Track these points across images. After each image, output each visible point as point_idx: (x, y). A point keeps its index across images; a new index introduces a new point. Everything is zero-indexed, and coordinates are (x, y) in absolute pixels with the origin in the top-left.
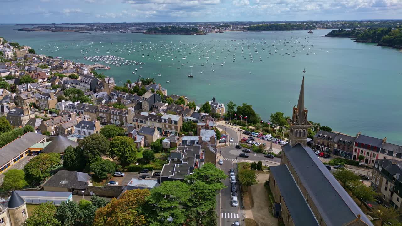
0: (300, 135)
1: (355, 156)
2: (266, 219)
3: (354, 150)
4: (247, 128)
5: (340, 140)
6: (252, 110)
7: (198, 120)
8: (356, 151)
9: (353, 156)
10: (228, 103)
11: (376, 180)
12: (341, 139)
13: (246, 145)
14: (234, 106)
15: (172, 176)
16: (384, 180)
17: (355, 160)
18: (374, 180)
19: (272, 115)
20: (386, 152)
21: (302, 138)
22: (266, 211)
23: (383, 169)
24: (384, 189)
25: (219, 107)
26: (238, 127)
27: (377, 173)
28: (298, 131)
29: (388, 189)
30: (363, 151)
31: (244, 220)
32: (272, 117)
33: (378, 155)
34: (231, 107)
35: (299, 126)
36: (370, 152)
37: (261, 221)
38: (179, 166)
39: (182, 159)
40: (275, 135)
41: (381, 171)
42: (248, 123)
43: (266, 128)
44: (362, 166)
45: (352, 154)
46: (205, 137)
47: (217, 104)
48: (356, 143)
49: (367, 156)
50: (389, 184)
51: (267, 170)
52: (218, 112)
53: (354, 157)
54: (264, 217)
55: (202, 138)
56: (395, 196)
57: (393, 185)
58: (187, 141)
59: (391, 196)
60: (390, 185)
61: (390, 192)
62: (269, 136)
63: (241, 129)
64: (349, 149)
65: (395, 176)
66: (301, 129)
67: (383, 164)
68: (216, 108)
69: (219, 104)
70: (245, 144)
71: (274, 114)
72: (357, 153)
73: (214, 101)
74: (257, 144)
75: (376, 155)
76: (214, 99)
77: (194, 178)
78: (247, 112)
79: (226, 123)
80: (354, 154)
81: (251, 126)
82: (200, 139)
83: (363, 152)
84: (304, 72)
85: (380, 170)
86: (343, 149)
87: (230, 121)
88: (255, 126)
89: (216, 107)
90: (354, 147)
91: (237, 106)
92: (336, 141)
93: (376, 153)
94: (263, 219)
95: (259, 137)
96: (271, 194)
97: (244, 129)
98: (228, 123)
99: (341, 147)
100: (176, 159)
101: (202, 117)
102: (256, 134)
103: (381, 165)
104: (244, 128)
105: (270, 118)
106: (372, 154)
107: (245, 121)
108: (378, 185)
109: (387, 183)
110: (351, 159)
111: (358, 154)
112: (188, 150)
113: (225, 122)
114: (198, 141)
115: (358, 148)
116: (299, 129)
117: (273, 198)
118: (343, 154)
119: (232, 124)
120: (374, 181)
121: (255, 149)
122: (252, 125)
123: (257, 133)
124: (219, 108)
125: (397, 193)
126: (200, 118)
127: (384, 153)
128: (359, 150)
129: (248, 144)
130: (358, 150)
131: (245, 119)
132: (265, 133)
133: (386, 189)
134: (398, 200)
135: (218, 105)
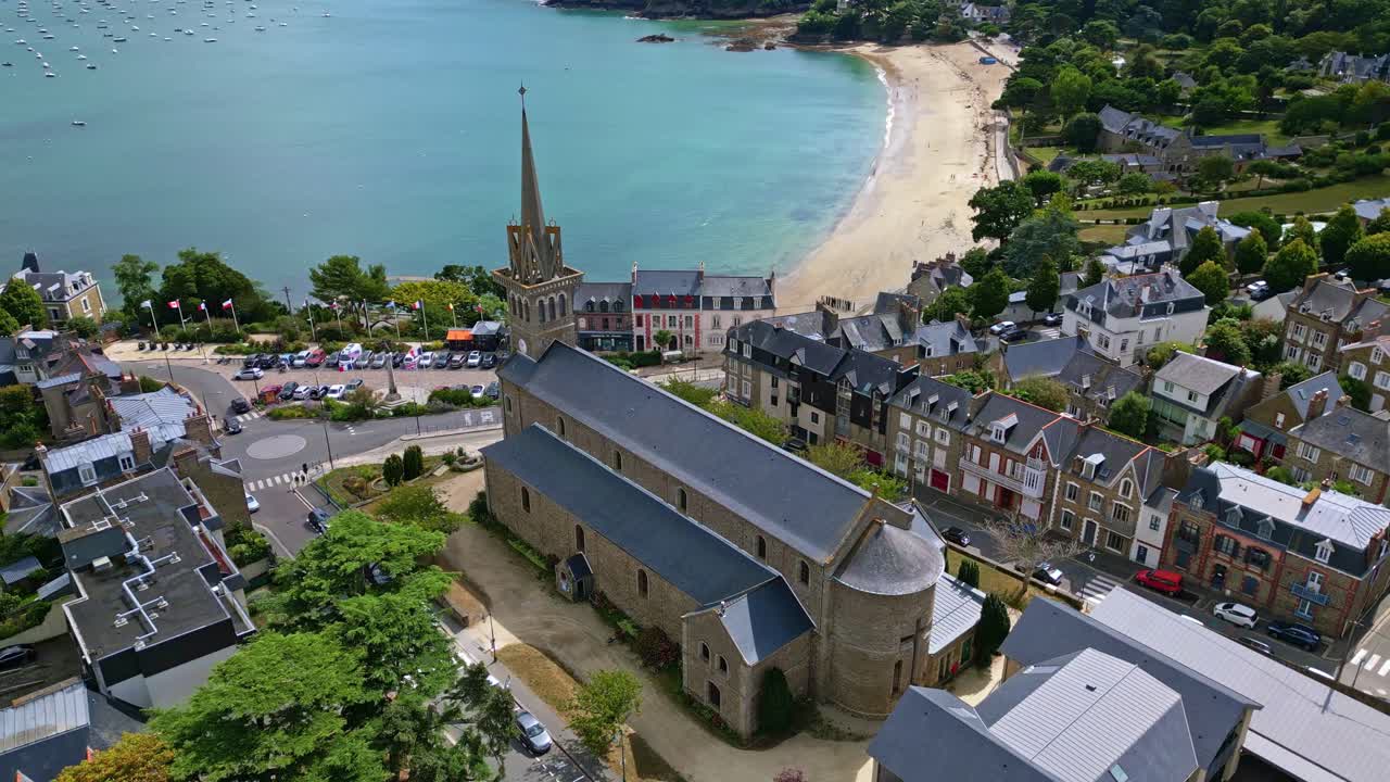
0: (553, 316)
1: (640, 339)
2: (555, 619)
3: (635, 323)
4: (246, 345)
5: (590, 303)
6: (230, 270)
7: (17, 370)
8: (640, 324)
9: (635, 338)
10: (117, 264)
11: (739, 385)
12: (593, 299)
13: (294, 407)
14: (147, 269)
15: (150, 638)
16: (766, 379)
17: (643, 349)
18: (733, 387)
19: (314, 272)
20: (717, 304)
21: (552, 324)
22: (537, 598)
23: (754, 350)
24: (770, 401)
25: (76, 287)
26: (209, 351)
27: (740, 367)
28: (546, 303)
29: (782, 400)
30: (659, 317)
31: (496, 659)
32: (315, 278)
33: (697, 317)
34: (134, 275)
35: (544, 286)
36: (676, 313)
37: (548, 633)
38: (146, 580)
39: (136, 551)
40: (374, 342)
41: (749, 357)
42: (241, 323)
43: (325, 325)
44: (670, 362)
45: (633, 336)
46: (156, 428)
47: (61, 279)
48: (637, 299)
49: (673, 329)
50: (782, 383)
51: (445, 468)
52: (78, 315)
53: (638, 341)
54: (546, 618)
55: (146, 434)
56: (806, 411)
57: (795, 384)
58: (75, 470)
59: (794, 413)
60: (785, 386)
61: (789, 405)
62: (353, 348)
63: (226, 357)
64: (619, 321)
65: (794, 360)
66: (551, 295)
67: (751, 337)
68: (62, 296)
69: (69, 280)
70: (284, 405)
71: (320, 267)
72: (644, 327)
73: (35, 269)
74: (334, 392)
75: (694, 319)
76: (30, 261)
77: (320, 594)
78: (216, 283)
79: (141, 347)
80: (638, 331)
81: (256, 332)
82: (140, 440)
83: (659, 322)
84: (522, 91)
85: (747, 355)
86: (606, 327)
87: (158, 335)
88: (272, 329)
89: (62, 292)
90: (635, 312)
91: (162, 269)
92: (580, 309)
93: (691, 313)
94: (548, 625)
95: (316, 366)
96: (515, 538)
97: (239, 352)
98: (153, 348)
99: (598, 321)
100: (105, 560)
101: (33, 352)
102: (300, 358)
103: (748, 342)
104: (234, 346)
105: (311, 287)
106: (667, 319)
107: (230, 320)
108: (748, 396)
109: (775, 385)
110: (631, 350)
111: (648, 330)
112: (123, 504)
113: (133, 345)
114: (131, 456)
115: (644, 312)
116: (545, 294)
117: (529, 547)
118: (608, 341)
119: (170, 345)
120: (733, 392)
121: (339, 413)
122: (260, 329)
123: (304, 353)
124: (75, 292)
125: (809, 403)
126: (22, 356)
127: (711, 308)
128: (648, 316)
129: (298, 403)
130: (644, 319)
131: (225, 313)
132: (331, 345)
133: (774, 401)
134: (815, 418)
135: (68, 284)
